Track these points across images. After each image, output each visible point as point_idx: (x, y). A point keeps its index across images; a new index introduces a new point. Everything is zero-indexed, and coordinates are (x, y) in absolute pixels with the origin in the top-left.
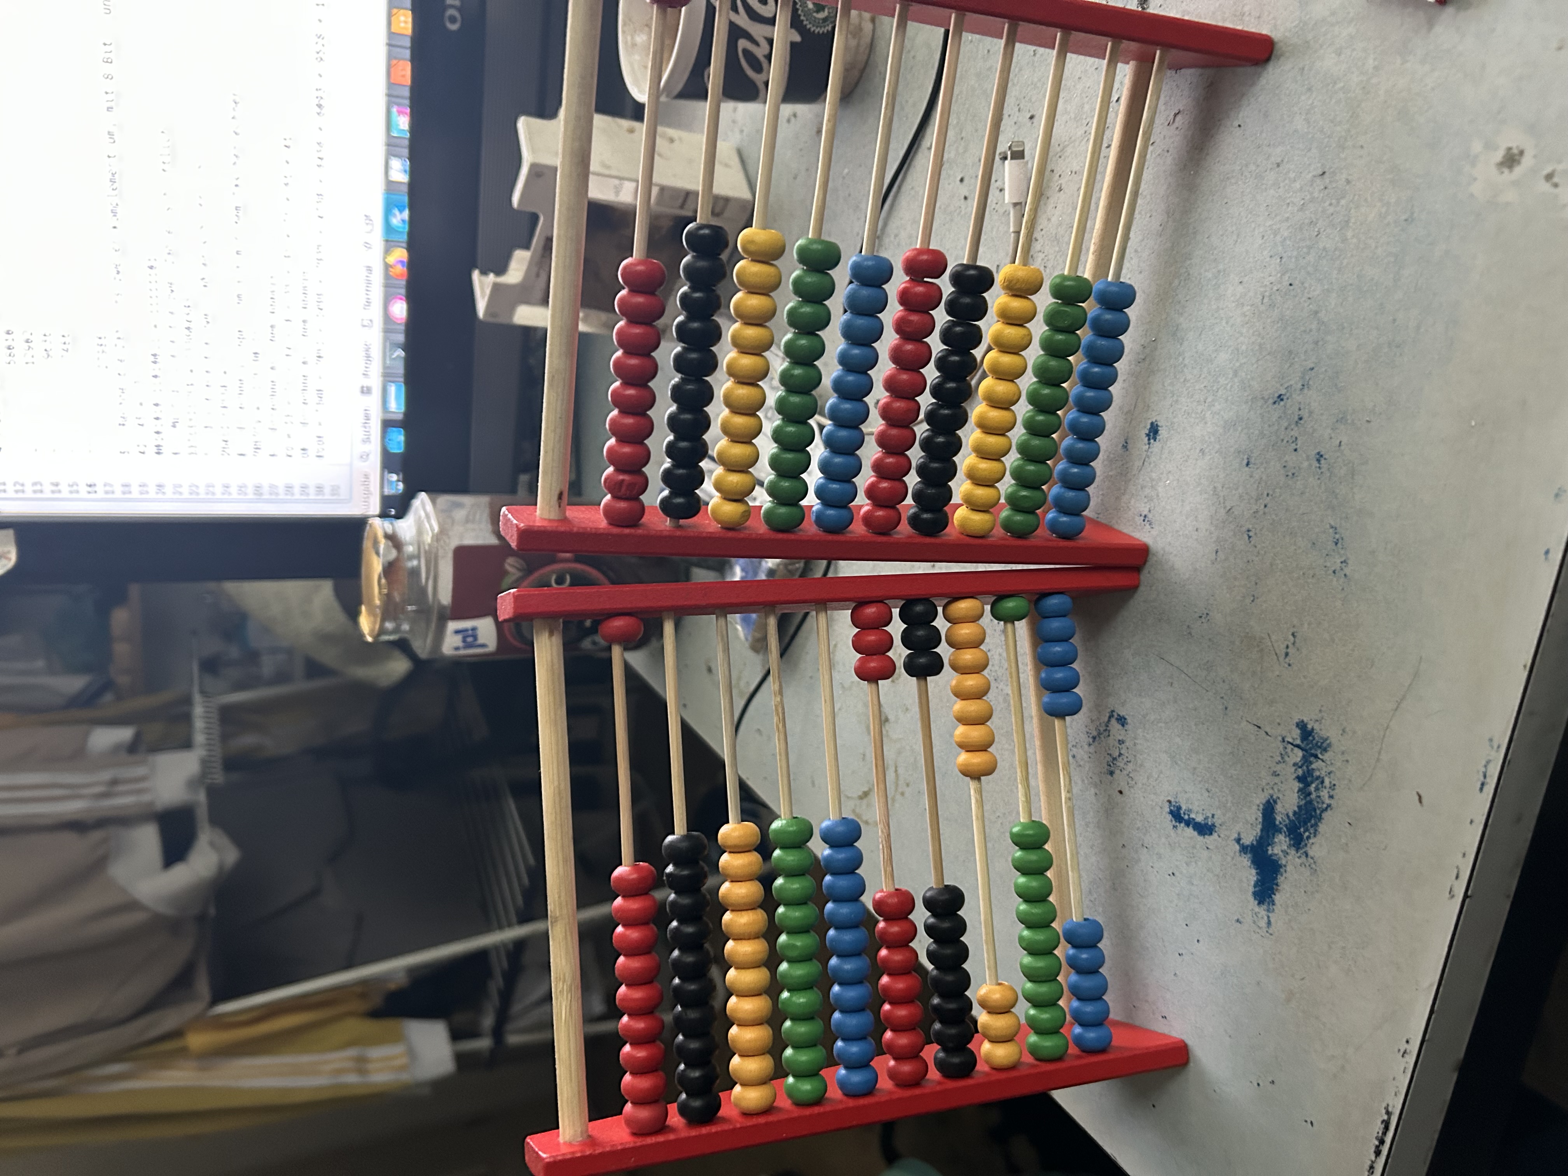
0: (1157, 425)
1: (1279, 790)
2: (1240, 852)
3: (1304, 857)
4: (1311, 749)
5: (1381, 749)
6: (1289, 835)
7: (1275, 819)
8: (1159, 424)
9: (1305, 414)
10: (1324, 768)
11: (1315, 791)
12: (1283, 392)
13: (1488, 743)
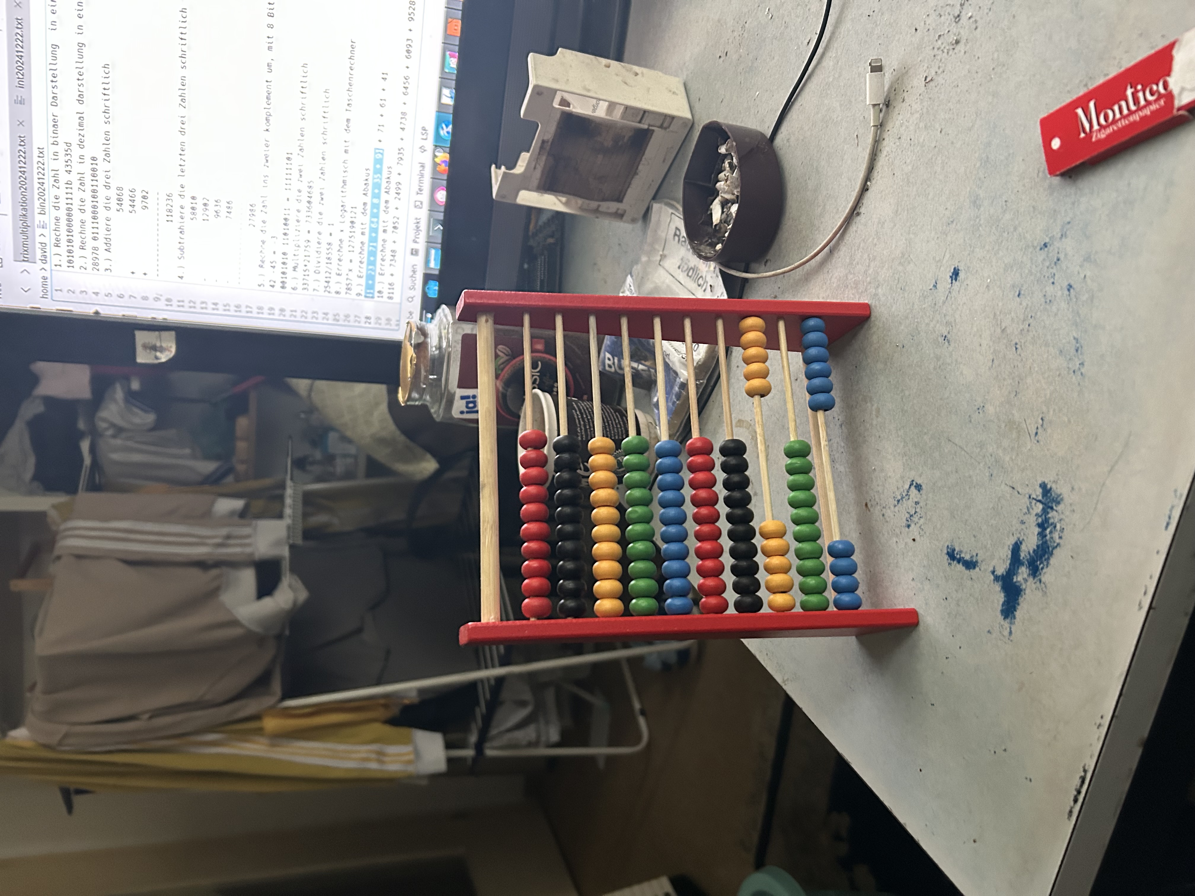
0: (958, 270)
1: (1024, 534)
2: (994, 580)
3: (1038, 583)
4: (1048, 503)
5: (1098, 501)
6: (1029, 566)
7: (1020, 556)
8: (959, 268)
9: (1062, 256)
10: (1057, 517)
11: (1049, 534)
12: (1047, 240)
13: (1173, 494)
